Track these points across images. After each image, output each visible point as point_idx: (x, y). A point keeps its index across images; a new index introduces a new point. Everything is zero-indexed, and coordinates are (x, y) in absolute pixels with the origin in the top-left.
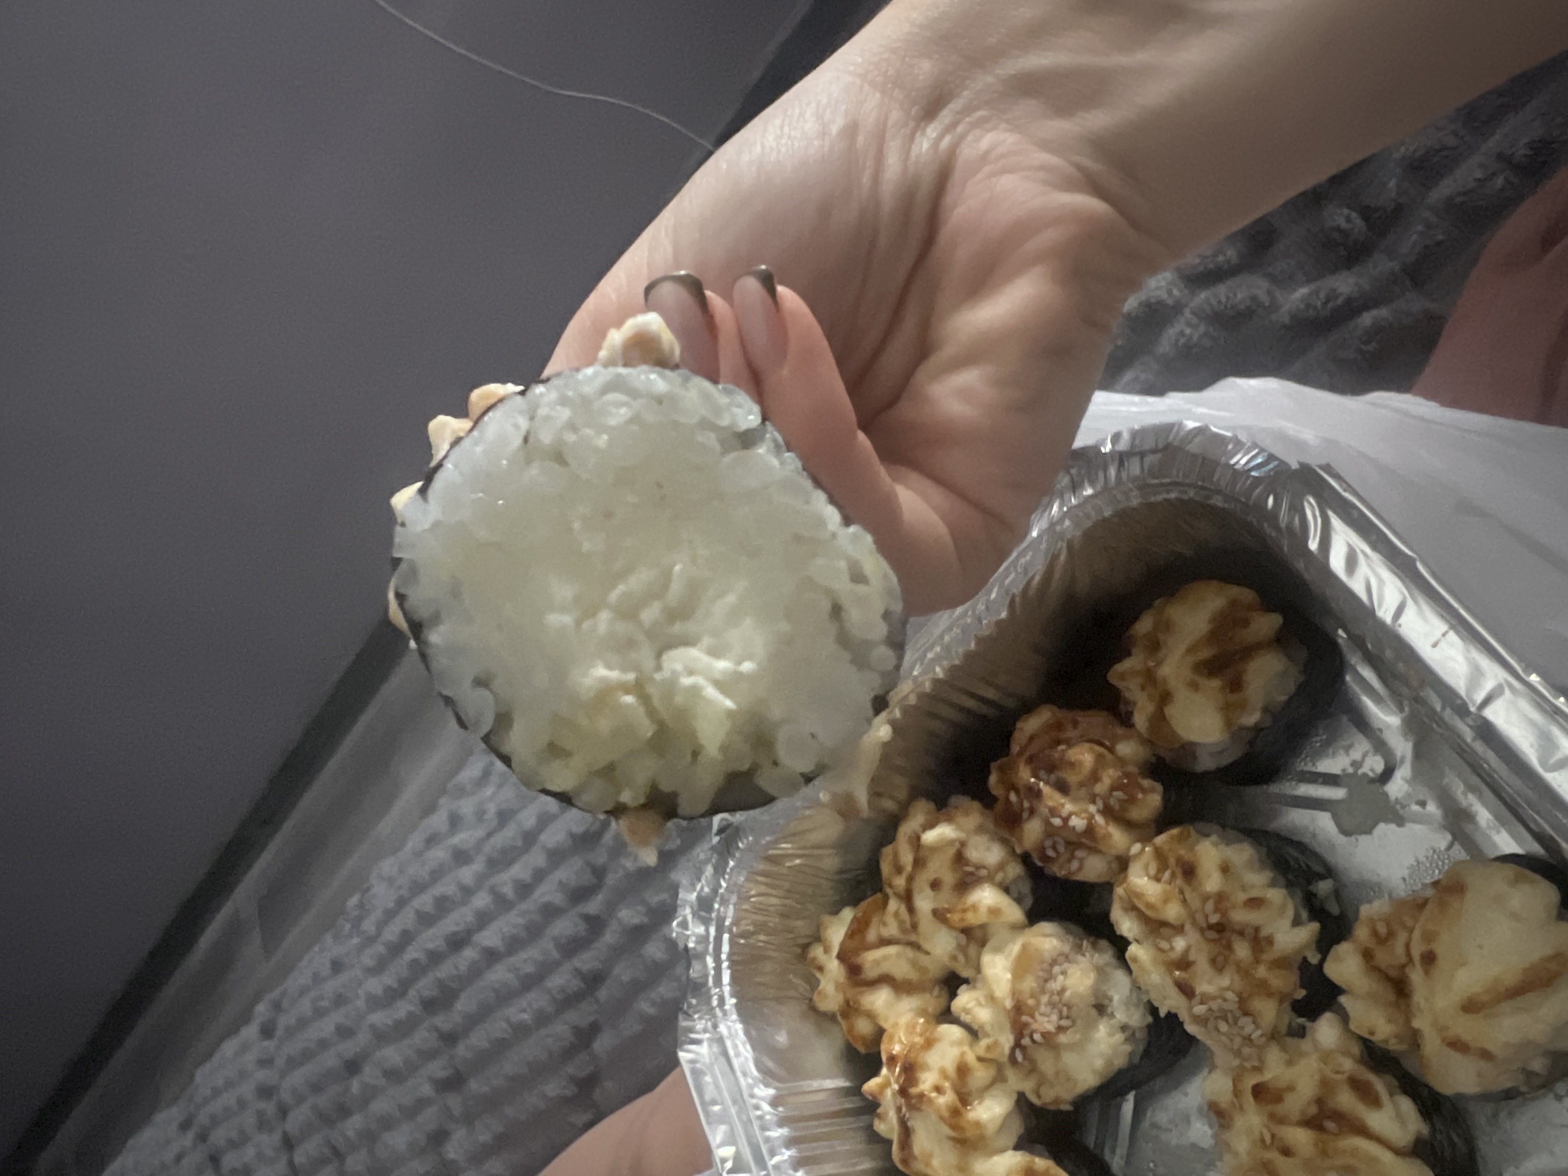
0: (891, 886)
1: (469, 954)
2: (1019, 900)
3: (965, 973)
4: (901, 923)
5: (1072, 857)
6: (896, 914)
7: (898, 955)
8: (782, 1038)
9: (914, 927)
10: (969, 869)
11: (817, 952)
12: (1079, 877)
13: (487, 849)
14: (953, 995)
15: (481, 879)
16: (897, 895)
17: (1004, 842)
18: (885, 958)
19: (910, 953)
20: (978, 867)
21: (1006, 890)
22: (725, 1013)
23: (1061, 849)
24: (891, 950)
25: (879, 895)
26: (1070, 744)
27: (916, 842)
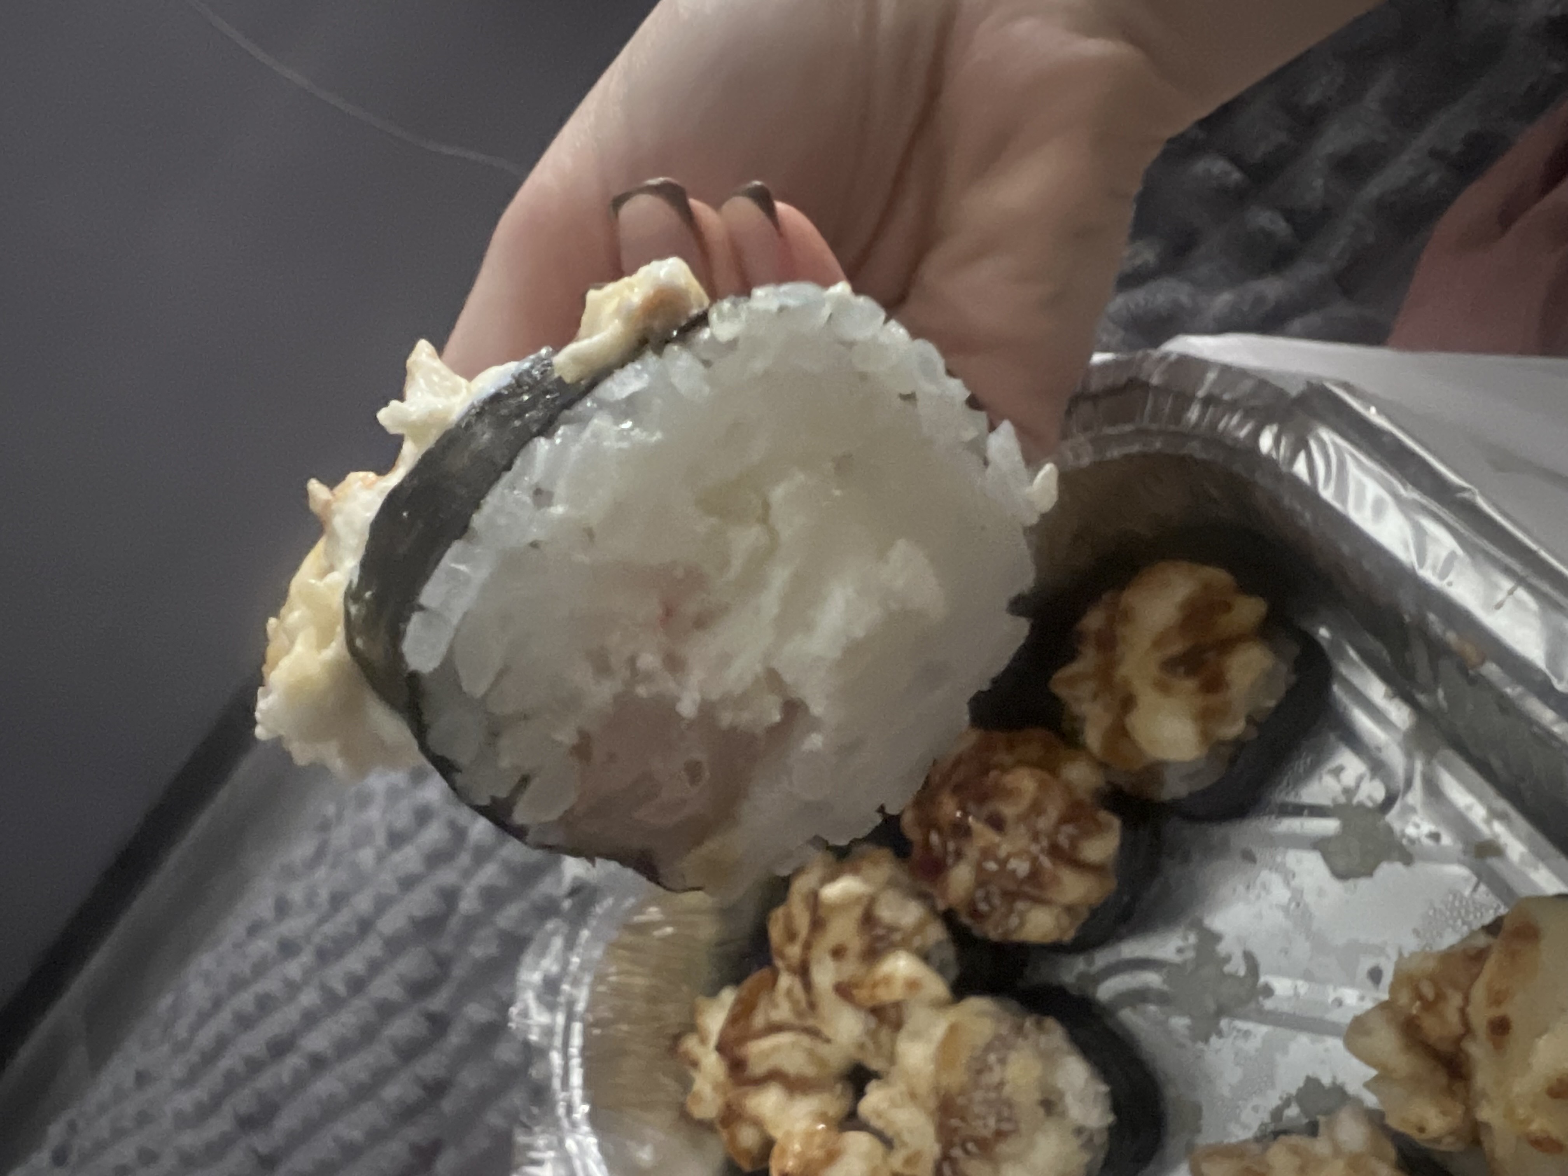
0: (782, 956)
1: (293, 1061)
2: (941, 970)
3: (875, 1064)
4: (794, 1003)
5: (1011, 911)
6: (789, 993)
7: (793, 1045)
8: (645, 1155)
9: (812, 1006)
10: (880, 932)
11: (691, 1044)
12: (1018, 937)
13: (317, 939)
14: (859, 1093)
15: (308, 974)
16: (791, 970)
17: (923, 896)
18: (776, 1049)
19: (805, 1041)
20: (892, 929)
21: (925, 956)
22: (574, 1125)
23: (997, 901)
24: (784, 1039)
25: (765, 972)
26: (1005, 769)
27: (814, 901)
